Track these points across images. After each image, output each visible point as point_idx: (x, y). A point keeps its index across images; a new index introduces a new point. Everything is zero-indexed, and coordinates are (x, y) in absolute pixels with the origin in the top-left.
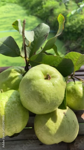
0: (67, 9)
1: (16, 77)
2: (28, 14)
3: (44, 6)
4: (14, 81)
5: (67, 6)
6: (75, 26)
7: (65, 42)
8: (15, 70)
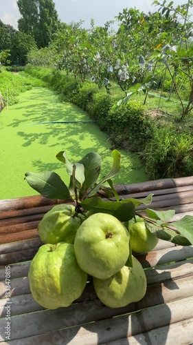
0: (108, 92)
1: (65, 222)
2: (61, 100)
3: (80, 89)
4: (64, 228)
5: (108, 89)
6: (120, 115)
7: (109, 134)
8: (64, 213)
